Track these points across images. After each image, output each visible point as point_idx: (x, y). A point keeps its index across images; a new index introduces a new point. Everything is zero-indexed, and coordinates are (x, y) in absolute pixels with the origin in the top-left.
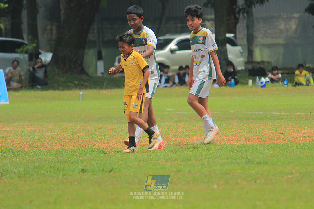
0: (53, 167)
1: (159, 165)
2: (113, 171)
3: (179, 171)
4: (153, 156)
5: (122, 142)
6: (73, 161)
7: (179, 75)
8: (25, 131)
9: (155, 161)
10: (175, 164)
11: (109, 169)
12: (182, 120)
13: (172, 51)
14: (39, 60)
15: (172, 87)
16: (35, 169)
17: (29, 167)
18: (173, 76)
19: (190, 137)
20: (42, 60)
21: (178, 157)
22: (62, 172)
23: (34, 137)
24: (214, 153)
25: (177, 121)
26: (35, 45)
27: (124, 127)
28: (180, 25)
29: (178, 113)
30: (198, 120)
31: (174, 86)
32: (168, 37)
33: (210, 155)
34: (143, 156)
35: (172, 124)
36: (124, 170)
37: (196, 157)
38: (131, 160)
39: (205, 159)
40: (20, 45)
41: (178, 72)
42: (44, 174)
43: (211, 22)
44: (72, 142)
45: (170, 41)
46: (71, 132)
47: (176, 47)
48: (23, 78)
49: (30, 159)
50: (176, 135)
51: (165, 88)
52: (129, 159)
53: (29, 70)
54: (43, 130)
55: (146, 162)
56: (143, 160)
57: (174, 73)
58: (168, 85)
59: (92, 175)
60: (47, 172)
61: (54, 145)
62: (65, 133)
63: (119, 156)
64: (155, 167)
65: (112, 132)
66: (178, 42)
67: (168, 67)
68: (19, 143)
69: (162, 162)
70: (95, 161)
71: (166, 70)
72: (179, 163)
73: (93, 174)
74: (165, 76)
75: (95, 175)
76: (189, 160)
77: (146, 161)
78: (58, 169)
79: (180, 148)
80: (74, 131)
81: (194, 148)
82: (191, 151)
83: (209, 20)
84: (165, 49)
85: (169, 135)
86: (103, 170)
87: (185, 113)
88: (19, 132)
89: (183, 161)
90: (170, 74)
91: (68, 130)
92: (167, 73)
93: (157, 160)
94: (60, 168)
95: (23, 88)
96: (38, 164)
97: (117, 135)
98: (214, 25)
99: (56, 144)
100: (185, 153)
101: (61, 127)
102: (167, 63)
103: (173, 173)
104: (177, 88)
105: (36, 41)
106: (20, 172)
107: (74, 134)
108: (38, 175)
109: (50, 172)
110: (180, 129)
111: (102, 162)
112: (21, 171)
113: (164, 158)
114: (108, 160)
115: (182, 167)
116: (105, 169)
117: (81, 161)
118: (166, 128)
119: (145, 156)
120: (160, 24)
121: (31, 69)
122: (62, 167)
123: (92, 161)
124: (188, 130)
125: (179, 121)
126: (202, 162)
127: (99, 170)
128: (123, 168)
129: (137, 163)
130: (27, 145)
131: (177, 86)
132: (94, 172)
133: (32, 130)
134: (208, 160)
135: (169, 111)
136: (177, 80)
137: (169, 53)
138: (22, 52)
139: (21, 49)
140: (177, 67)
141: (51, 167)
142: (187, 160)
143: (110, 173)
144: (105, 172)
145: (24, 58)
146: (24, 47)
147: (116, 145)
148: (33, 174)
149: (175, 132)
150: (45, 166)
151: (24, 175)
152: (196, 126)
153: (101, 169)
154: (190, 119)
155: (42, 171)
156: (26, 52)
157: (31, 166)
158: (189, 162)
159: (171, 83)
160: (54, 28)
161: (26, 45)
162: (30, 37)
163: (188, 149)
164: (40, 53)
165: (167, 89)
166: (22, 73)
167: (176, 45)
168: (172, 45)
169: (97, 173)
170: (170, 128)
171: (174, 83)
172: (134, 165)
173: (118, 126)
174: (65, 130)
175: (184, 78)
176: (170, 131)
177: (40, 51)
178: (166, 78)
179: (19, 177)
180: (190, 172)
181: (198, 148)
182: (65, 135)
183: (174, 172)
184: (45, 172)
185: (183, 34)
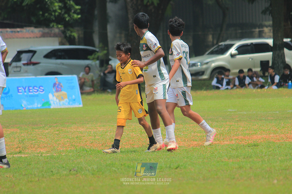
0: (124, 165)
1: (222, 162)
2: (179, 168)
3: (241, 168)
4: (216, 153)
5: (186, 140)
6: (142, 159)
7: (239, 77)
8: (98, 132)
9: (218, 158)
10: (237, 161)
11: (176, 166)
12: (242, 120)
13: (232, 56)
14: (109, 66)
15: (233, 89)
16: (107, 166)
17: (101, 165)
18: (234, 79)
19: (250, 136)
20: (112, 66)
21: (239, 155)
22: (132, 169)
23: (106, 137)
24: (274, 150)
25: (238, 121)
26: (105, 52)
27: (188, 127)
28: (240, 31)
29: (239, 113)
30: (257, 120)
31: (235, 88)
32: (228, 42)
33: (270, 153)
34: (207, 154)
35: (233, 123)
36: (190, 167)
37: (257, 154)
38: (195, 157)
39: (265, 156)
40: (92, 52)
41: (238, 75)
42: (115, 171)
43: (269, 28)
44: (140, 141)
45: (231, 46)
46: (140, 132)
47: (236, 52)
48: (95, 82)
49: (102, 157)
50: (238, 134)
51: (226, 90)
52: (194, 156)
53: (100, 75)
54: (114, 131)
55: (209, 160)
56: (207, 158)
57: (234, 76)
58: (229, 87)
59: (160, 172)
60: (118, 169)
61: (124, 144)
62: (134, 133)
63: (184, 154)
64: (218, 164)
65: (178, 132)
66: (238, 47)
67: (228, 70)
68: (92, 143)
69: (225, 159)
70: (162, 159)
71: (227, 73)
72: (240, 160)
73: (161, 170)
74: (226, 79)
75: (162, 172)
76: (250, 157)
77: (210, 158)
78: (128, 167)
79: (242, 146)
80: (142, 131)
81: (255, 145)
82: (252, 149)
83: (267, 27)
84: (225, 54)
85: (231, 133)
86: (170, 167)
87: (245, 113)
88: (92, 133)
89: (244, 158)
90: (231, 77)
91: (136, 130)
92: (228, 76)
93: (220, 158)
94: (130, 166)
95: (96, 92)
96: (110, 162)
97: (182, 134)
98: (272, 31)
99: (126, 143)
100: (246, 151)
101: (130, 127)
102: (228, 66)
103: (235, 170)
104: (238, 90)
105: (106, 48)
106: (93, 170)
107: (142, 134)
108: (110, 172)
109: (121, 169)
110: (241, 128)
111: (169, 159)
112: (95, 169)
113: (226, 155)
114: (174, 158)
115: (244, 163)
116: (172, 166)
117: (149, 159)
118: (228, 127)
119: (209, 154)
120: (221, 30)
121: (102, 74)
122: (132, 164)
123: (159, 159)
124: (248, 129)
125: (240, 121)
126: (262, 159)
127: (166, 167)
128: (189, 165)
129: (201, 160)
130: (100, 144)
131: (237, 88)
132: (161, 169)
133: (104, 131)
134: (268, 157)
135: (230, 112)
136: (237, 83)
137: (230, 57)
138: (93, 59)
139: (93, 56)
140: (237, 71)
141: (122, 165)
142: (248, 157)
143: (176, 170)
144: (172, 168)
145: (96, 64)
146: (95, 55)
147: (181, 143)
148: (106, 171)
149: (236, 131)
150: (116, 163)
151: (98, 172)
152: (256, 125)
153: (168, 166)
154: (250, 118)
155: (114, 169)
156: (98, 59)
157: (104, 163)
158: (250, 159)
159: (232, 86)
160: (123, 35)
161: (97, 52)
162: (101, 45)
163: (249, 147)
164: (110, 60)
165: (229, 91)
166: (94, 79)
167: (236, 50)
168: (233, 50)
169: (164, 170)
170: (232, 127)
171: (235, 85)
172: (199, 162)
173: (183, 126)
174: (134, 130)
175: (244, 80)
176: (232, 130)
177: (110, 57)
178: (227, 80)
179: (93, 174)
180: (251, 168)
181: (258, 146)
182: (134, 135)
183: (236, 168)
184: (116, 170)
185: (243, 40)
